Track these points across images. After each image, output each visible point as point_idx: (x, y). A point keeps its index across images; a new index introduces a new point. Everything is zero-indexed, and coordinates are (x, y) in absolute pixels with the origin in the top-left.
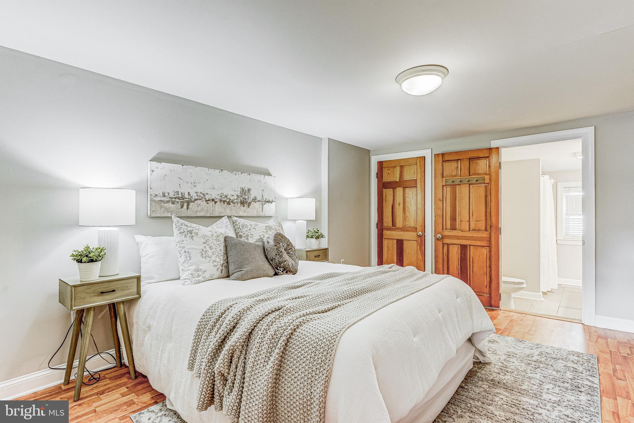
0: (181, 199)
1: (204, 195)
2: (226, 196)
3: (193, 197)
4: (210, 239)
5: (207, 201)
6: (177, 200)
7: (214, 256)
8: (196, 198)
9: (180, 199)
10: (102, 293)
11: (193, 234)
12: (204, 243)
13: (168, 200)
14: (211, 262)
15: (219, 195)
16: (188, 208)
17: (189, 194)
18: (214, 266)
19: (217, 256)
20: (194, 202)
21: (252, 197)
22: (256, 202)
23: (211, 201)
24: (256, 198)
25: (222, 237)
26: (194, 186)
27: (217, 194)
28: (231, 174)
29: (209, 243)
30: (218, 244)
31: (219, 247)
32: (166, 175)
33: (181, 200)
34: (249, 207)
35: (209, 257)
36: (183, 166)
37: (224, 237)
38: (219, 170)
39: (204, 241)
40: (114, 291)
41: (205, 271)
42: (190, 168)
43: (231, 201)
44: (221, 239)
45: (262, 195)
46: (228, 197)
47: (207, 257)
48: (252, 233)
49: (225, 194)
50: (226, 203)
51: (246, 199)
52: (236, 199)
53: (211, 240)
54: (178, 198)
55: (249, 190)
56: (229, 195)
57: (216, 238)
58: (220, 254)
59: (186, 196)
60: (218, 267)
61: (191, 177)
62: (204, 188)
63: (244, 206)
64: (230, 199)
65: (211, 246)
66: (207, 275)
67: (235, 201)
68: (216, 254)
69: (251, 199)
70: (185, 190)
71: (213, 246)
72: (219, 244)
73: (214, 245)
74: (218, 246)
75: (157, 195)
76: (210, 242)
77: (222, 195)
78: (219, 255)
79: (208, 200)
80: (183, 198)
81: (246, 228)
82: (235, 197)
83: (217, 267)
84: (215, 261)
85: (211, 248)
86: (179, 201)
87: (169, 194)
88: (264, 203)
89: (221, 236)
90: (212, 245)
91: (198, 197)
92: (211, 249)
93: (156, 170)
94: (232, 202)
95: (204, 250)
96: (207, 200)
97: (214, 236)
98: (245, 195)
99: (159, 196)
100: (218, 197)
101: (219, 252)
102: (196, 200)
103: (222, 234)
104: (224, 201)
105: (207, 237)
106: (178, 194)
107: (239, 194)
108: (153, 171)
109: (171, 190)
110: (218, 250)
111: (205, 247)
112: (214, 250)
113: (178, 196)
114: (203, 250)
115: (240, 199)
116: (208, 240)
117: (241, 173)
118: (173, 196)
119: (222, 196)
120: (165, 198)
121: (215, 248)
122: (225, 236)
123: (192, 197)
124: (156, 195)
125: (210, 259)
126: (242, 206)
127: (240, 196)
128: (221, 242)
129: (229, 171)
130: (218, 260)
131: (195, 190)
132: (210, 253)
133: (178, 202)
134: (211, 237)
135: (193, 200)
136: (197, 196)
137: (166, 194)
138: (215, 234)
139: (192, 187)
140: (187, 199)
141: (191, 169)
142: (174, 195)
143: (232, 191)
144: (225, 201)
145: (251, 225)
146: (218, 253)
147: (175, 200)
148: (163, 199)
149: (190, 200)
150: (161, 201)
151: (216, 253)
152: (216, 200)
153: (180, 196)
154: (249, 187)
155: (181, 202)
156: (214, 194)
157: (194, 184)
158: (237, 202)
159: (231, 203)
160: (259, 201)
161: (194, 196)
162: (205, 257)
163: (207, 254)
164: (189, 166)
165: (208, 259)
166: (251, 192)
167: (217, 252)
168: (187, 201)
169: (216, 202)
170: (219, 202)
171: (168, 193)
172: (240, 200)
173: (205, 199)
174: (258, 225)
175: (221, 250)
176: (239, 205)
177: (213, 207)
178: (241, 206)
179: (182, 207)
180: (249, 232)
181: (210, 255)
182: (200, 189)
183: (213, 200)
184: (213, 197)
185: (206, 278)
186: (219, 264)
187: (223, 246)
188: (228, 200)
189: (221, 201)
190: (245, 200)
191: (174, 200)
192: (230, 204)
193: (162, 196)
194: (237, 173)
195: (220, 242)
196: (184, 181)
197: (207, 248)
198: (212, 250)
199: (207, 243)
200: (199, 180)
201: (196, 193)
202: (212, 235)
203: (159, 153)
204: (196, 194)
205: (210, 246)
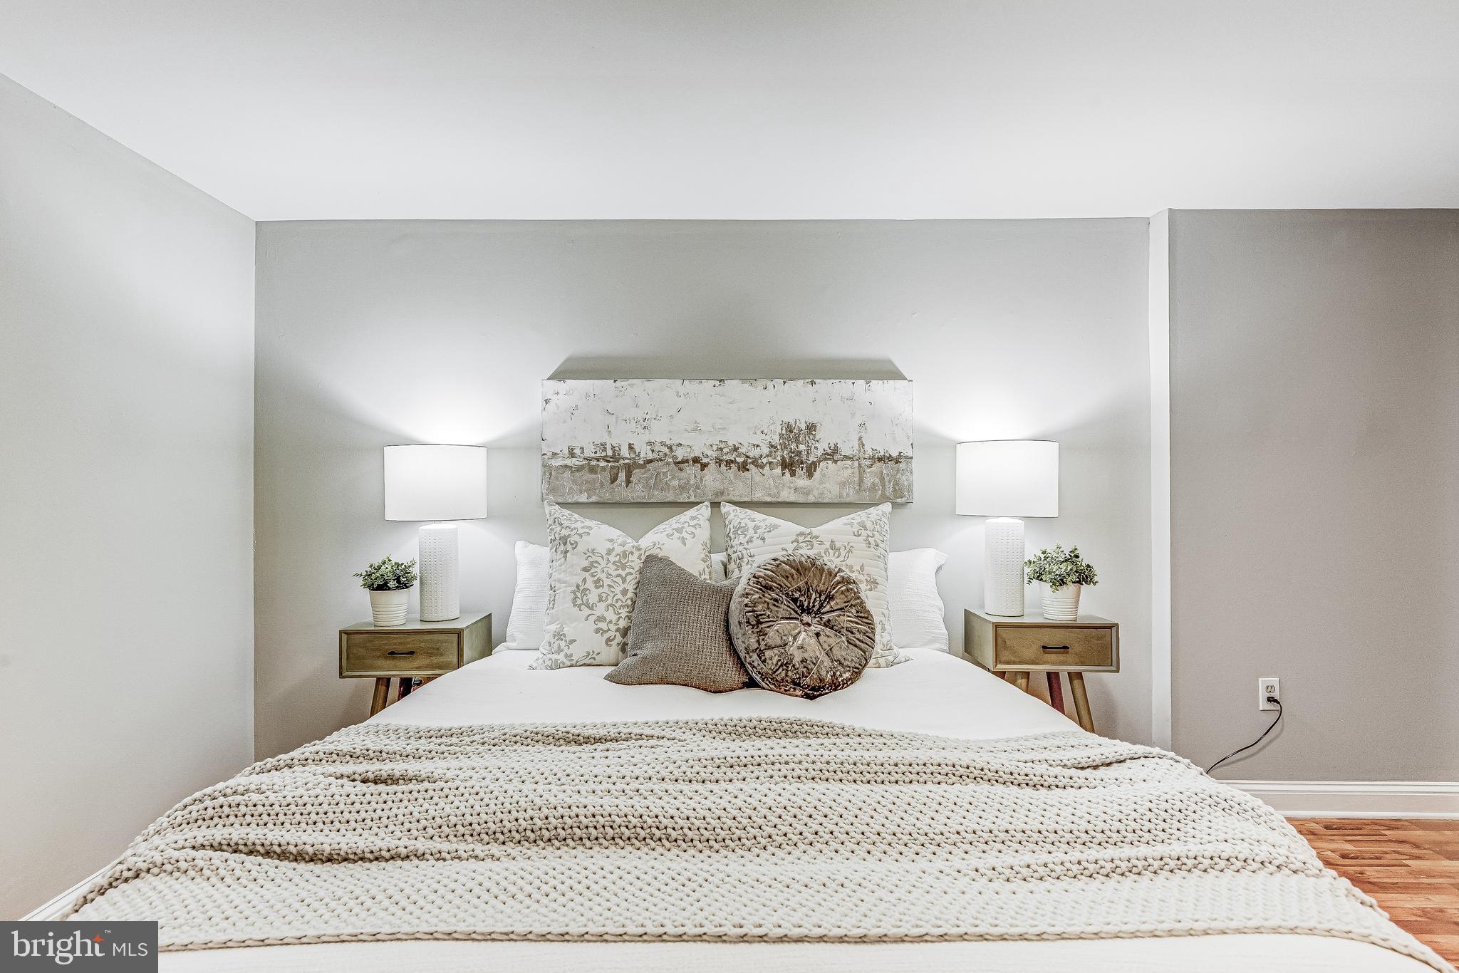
0: (612, 460)
1: (670, 448)
2: (736, 449)
3: (642, 456)
4: (599, 560)
5: (679, 463)
6: (603, 464)
7: (602, 606)
8: (650, 456)
9: (609, 462)
10: (392, 653)
11: (569, 547)
12: (585, 570)
13: (581, 463)
14: (592, 618)
15: (715, 448)
16: (628, 482)
17: (631, 447)
18: (597, 631)
19: (611, 605)
20: (643, 466)
21: (822, 447)
22: (835, 462)
23: (691, 463)
24: (835, 450)
25: (639, 558)
26: (645, 428)
27: (709, 443)
28: (751, 388)
29: (596, 570)
30: (619, 575)
31: (621, 583)
32: (577, 407)
33: (610, 464)
34: (810, 475)
35: (588, 606)
36: (615, 381)
37: (643, 558)
38: (712, 382)
39: (586, 564)
40: (412, 653)
41: (573, 641)
42: (633, 385)
43: (749, 461)
44: (633, 561)
45: (860, 439)
46: (742, 450)
47: (583, 607)
48: (753, 552)
49: (730, 443)
50: (734, 467)
51: (800, 452)
52: (767, 456)
53: (603, 563)
54: (605, 459)
55: (811, 428)
56: (746, 445)
57: (617, 559)
58: (620, 603)
59: (625, 452)
60: (611, 634)
61: (637, 406)
62: (670, 432)
63: (793, 474)
64: (748, 457)
65: (599, 580)
66: (578, 652)
67: (765, 461)
68: (609, 602)
69: (820, 452)
70: (621, 438)
71: (605, 579)
72: (623, 574)
73: (609, 576)
74: (619, 580)
75: (556, 454)
76: (599, 570)
77: (722, 446)
78: (618, 605)
79: (683, 462)
80: (616, 457)
81: (742, 537)
82: (765, 450)
83: (606, 636)
84: (601, 619)
85: (598, 584)
86: (607, 465)
87: (583, 452)
88: (868, 463)
89: (636, 554)
90: (603, 576)
91: (656, 455)
92: (597, 587)
93: (554, 398)
94: (753, 463)
95: (581, 588)
96: (679, 459)
97: (614, 553)
98: (798, 443)
99: (561, 455)
100: (709, 453)
101: (620, 596)
102: (650, 461)
103: (639, 549)
104: (729, 463)
105: (597, 555)
106: (605, 450)
107: (776, 440)
108: (547, 401)
109: (587, 441)
110: (618, 589)
111: (584, 580)
112: (606, 589)
113: (604, 454)
114: (578, 587)
115: (779, 453)
116: (597, 562)
117: (784, 383)
118: (593, 455)
119: (721, 449)
120: (574, 460)
121: (608, 585)
122: (647, 553)
123: (639, 455)
124: (554, 454)
125: (591, 612)
126: (788, 475)
127: (779, 447)
128: (631, 571)
129: (744, 380)
130: (610, 615)
131: (647, 437)
132: (593, 597)
133: (603, 469)
134: (605, 557)
135: (642, 463)
136: (653, 451)
137: (577, 451)
138: (619, 550)
139: (640, 430)
140: (627, 461)
141: (637, 388)
142: (596, 452)
143: (755, 433)
144: (732, 462)
145: (756, 528)
146: (616, 597)
147: (598, 463)
148: (569, 462)
149: (634, 463)
150: (566, 466)
151: (610, 598)
152: (704, 461)
153: (610, 453)
154: (813, 419)
155: (611, 468)
156: (699, 445)
157: (645, 424)
158: (770, 463)
159: (751, 467)
160: (846, 457)
161: (645, 453)
162: (579, 606)
163: (585, 598)
164: (631, 381)
165: (586, 611)
166: (819, 434)
167: (612, 595)
168: (625, 464)
169: (704, 466)
170: (712, 466)
171: (582, 449)
172: (779, 458)
173: (674, 457)
174: (776, 527)
175: (624, 592)
176: (778, 470)
177: (695, 476)
178: (783, 474)
179: (613, 480)
180: (745, 549)
181: (591, 602)
182: (660, 433)
183: (696, 460)
184: (697, 453)
185: (575, 658)
186: (613, 628)
187: (634, 582)
188: (739, 460)
189: (719, 461)
190: (797, 458)
191: (593, 463)
192: (748, 470)
193: (568, 455)
194: (770, 385)
195: (628, 570)
196: (617, 418)
197: (590, 585)
198: (600, 590)
199: (592, 571)
200: (657, 412)
201: (650, 443)
202: (609, 552)
203: (568, 360)
204: (649, 447)
205: (596, 578)
